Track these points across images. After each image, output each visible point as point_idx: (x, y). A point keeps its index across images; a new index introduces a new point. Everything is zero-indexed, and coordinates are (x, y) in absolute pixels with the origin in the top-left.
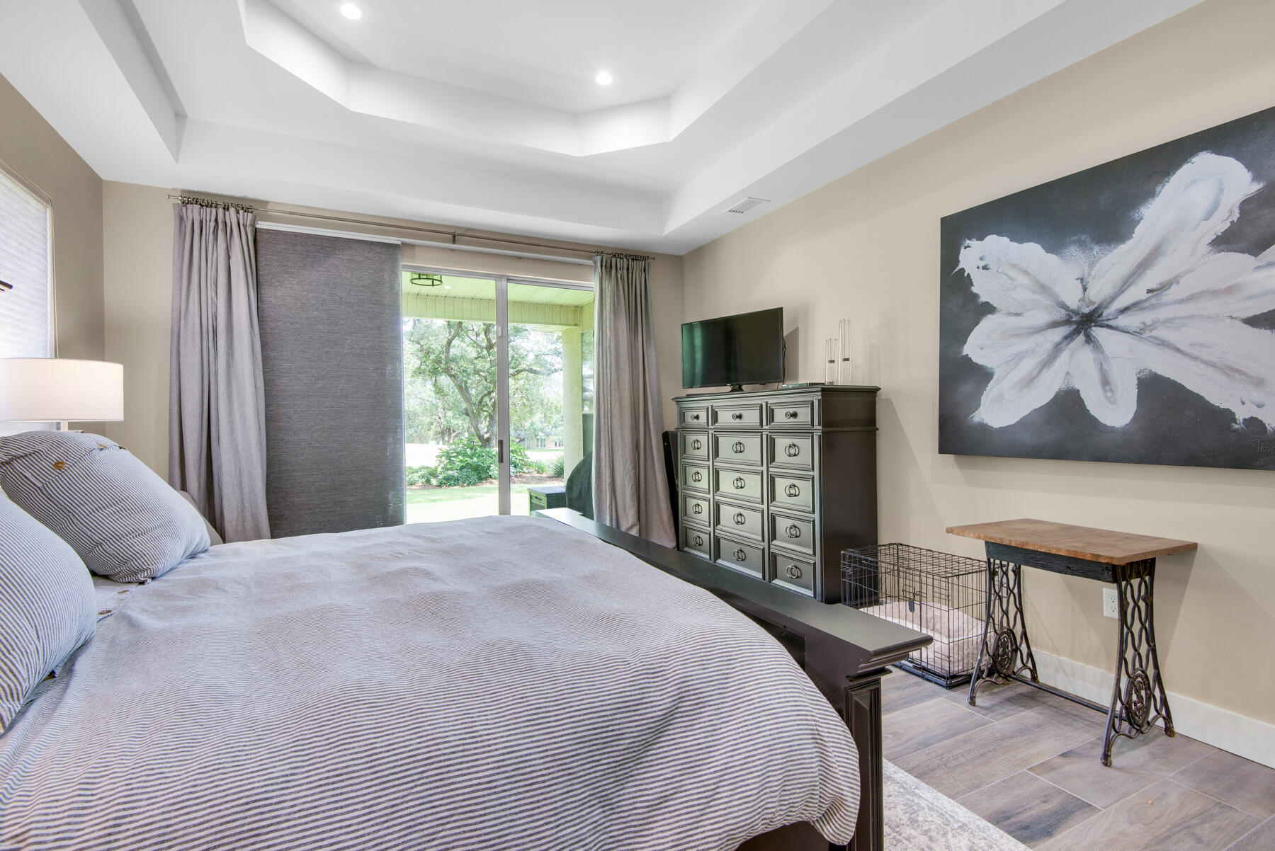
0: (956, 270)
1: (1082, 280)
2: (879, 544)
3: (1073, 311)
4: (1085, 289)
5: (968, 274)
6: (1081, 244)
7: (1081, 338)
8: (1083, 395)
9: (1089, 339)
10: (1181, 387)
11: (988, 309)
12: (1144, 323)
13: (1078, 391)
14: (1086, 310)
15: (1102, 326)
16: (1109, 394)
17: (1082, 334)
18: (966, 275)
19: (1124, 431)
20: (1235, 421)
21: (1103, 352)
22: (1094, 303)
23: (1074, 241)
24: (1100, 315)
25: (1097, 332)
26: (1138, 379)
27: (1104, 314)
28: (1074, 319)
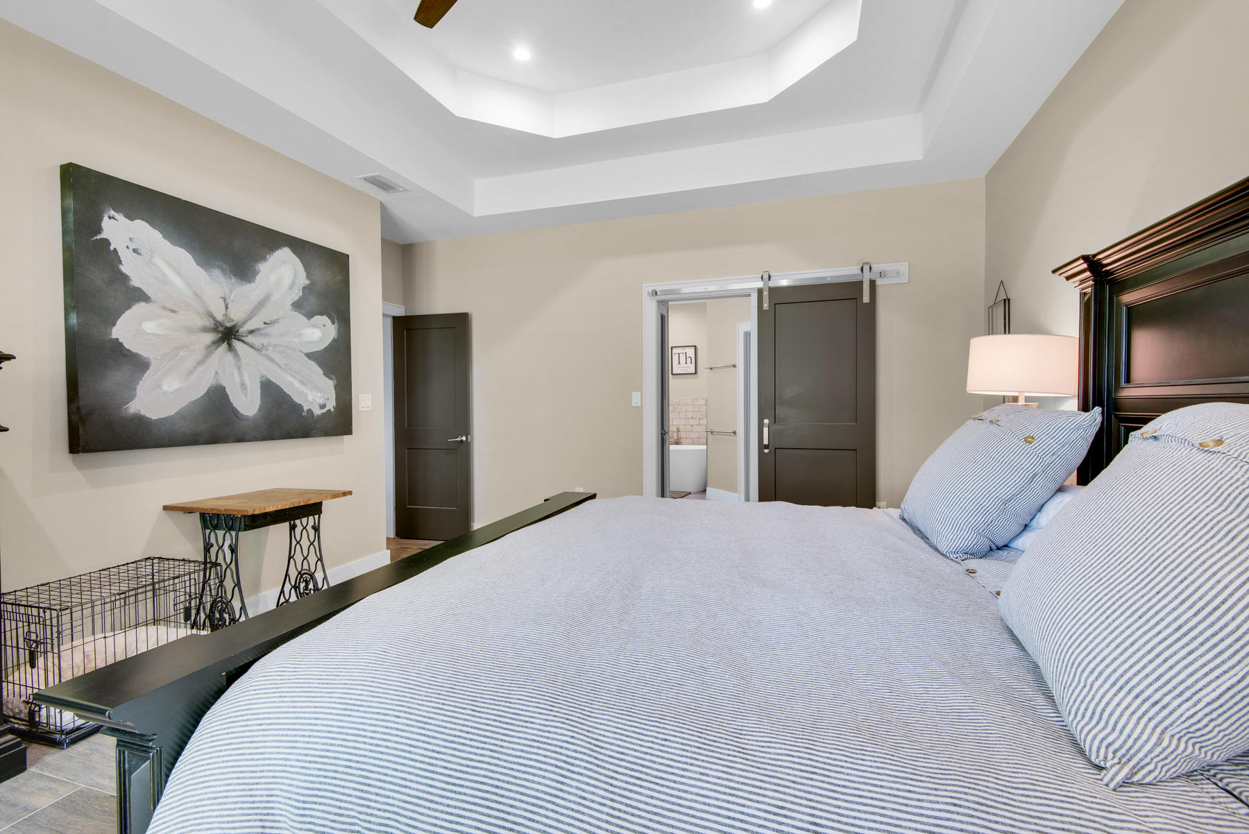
0: (98, 237)
1: (225, 300)
2: (2, 592)
3: (218, 322)
4: (227, 308)
5: (115, 249)
6: (223, 271)
7: (225, 345)
8: (228, 391)
9: (230, 347)
10: (282, 390)
11: (139, 296)
12: (263, 344)
13: (225, 388)
14: (229, 325)
15: (239, 340)
16: (245, 392)
17: (226, 343)
18: (112, 248)
19: (254, 419)
20: (303, 410)
21: (240, 360)
22: (233, 321)
23: (218, 265)
24: (237, 331)
25: (236, 343)
26: (261, 382)
27: (240, 331)
28: (220, 329)
